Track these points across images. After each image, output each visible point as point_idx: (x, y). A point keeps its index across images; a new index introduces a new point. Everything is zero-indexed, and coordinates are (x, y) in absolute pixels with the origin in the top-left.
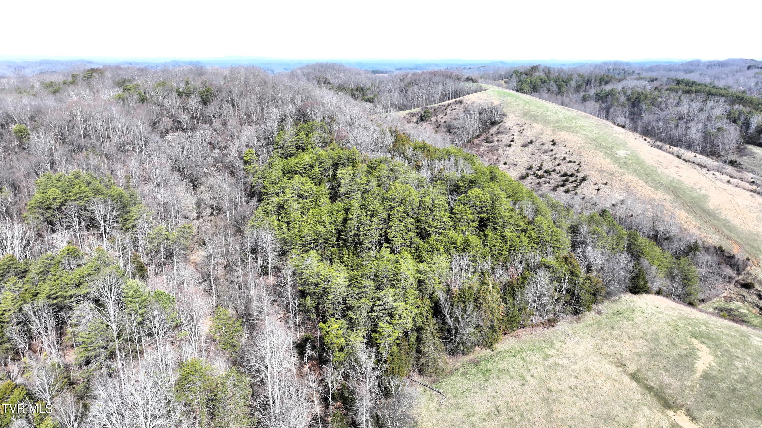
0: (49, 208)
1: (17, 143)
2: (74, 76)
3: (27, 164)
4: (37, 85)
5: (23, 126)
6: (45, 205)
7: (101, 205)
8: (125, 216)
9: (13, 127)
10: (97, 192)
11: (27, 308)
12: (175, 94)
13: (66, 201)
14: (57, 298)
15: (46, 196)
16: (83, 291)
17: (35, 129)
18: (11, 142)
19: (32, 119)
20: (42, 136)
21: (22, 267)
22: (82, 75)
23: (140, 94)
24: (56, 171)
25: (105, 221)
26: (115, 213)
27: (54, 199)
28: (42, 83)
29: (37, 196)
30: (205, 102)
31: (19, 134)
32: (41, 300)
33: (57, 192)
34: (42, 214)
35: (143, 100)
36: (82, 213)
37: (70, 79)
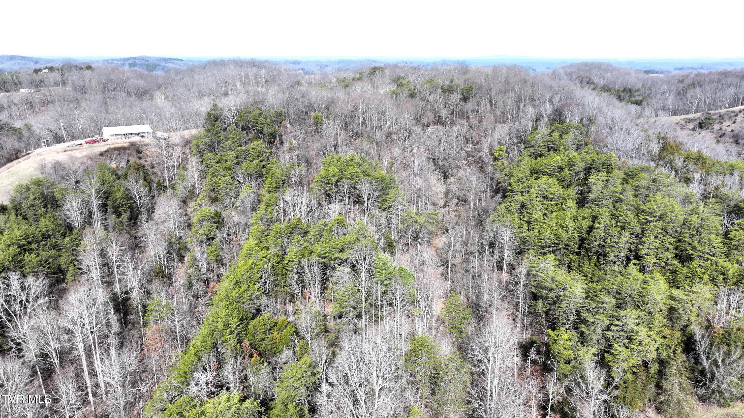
0: (328, 183)
1: (314, 127)
2: (361, 73)
3: (318, 145)
4: (334, 80)
5: (320, 114)
6: (326, 181)
7: (367, 185)
8: (384, 197)
9: (313, 114)
10: (366, 174)
11: (304, 262)
12: (440, 91)
13: (341, 178)
14: (325, 258)
15: (328, 172)
16: (344, 256)
17: (328, 117)
18: (310, 126)
19: (327, 108)
20: (332, 123)
21: (305, 229)
22: (367, 72)
23: (410, 90)
24: (337, 152)
25: (368, 199)
26: (377, 194)
27: (333, 176)
28: (338, 79)
29: (322, 172)
30: (465, 99)
31: (316, 120)
32: (314, 258)
33: (336, 170)
34: (324, 187)
35: (412, 95)
36: (352, 190)
37: (358, 76)
